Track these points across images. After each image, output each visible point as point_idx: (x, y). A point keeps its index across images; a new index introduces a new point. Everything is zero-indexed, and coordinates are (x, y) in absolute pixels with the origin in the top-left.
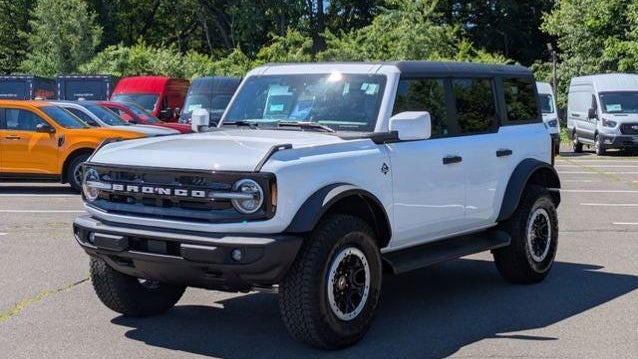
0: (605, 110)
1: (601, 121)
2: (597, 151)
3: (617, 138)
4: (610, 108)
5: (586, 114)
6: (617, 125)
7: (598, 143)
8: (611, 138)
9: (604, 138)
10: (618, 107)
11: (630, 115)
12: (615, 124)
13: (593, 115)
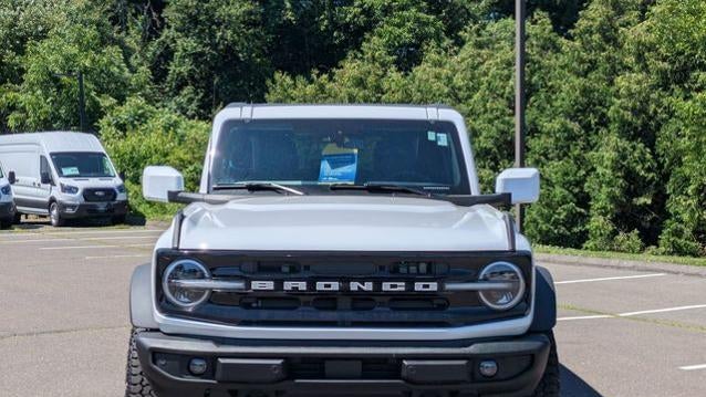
0: (60, 174)
1: (59, 187)
2: (54, 221)
3: (81, 206)
4: (67, 171)
5: (38, 179)
6: (80, 192)
7: (54, 212)
8: (73, 207)
9: (63, 206)
10: (74, 170)
11: (91, 179)
12: (77, 189)
13: (47, 179)
